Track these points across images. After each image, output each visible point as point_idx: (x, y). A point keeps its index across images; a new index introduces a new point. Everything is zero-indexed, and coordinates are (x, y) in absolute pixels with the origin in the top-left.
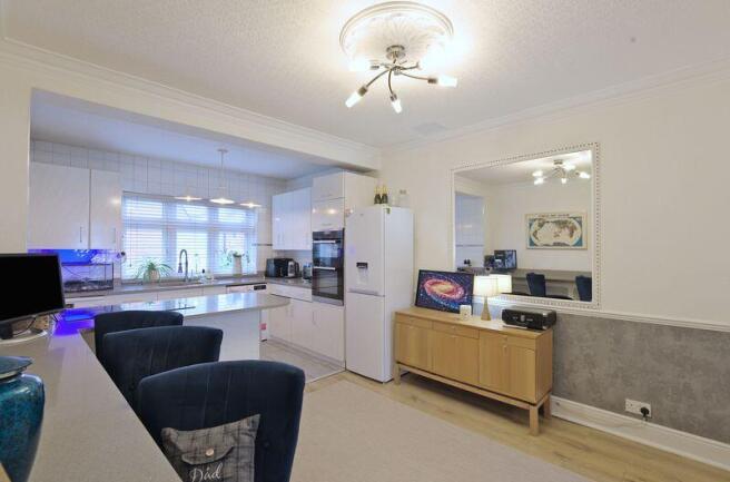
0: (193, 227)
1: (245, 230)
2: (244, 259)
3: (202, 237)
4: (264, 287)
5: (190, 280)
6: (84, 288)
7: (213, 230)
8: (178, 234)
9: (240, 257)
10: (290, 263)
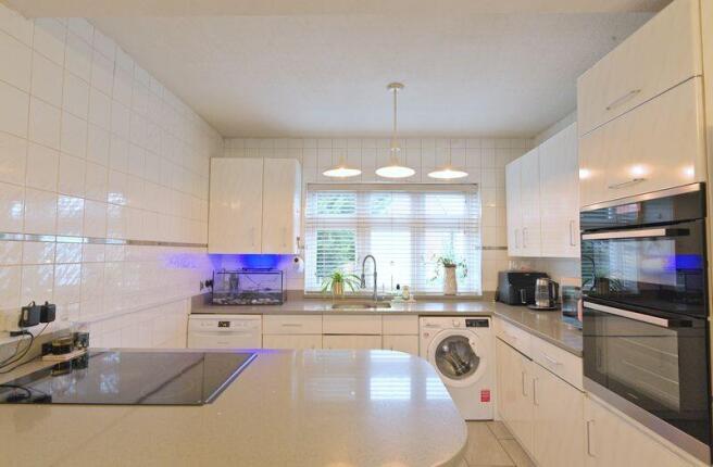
0: (391, 224)
1: (466, 226)
2: (459, 271)
3: (404, 238)
4: (485, 324)
5: (380, 299)
6: (254, 301)
7: (418, 227)
8: (373, 234)
9: (454, 266)
10: (540, 282)
